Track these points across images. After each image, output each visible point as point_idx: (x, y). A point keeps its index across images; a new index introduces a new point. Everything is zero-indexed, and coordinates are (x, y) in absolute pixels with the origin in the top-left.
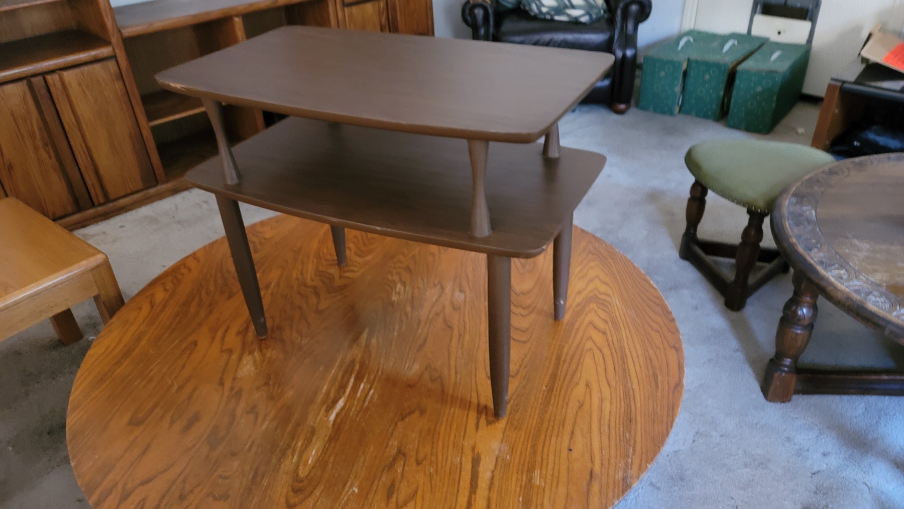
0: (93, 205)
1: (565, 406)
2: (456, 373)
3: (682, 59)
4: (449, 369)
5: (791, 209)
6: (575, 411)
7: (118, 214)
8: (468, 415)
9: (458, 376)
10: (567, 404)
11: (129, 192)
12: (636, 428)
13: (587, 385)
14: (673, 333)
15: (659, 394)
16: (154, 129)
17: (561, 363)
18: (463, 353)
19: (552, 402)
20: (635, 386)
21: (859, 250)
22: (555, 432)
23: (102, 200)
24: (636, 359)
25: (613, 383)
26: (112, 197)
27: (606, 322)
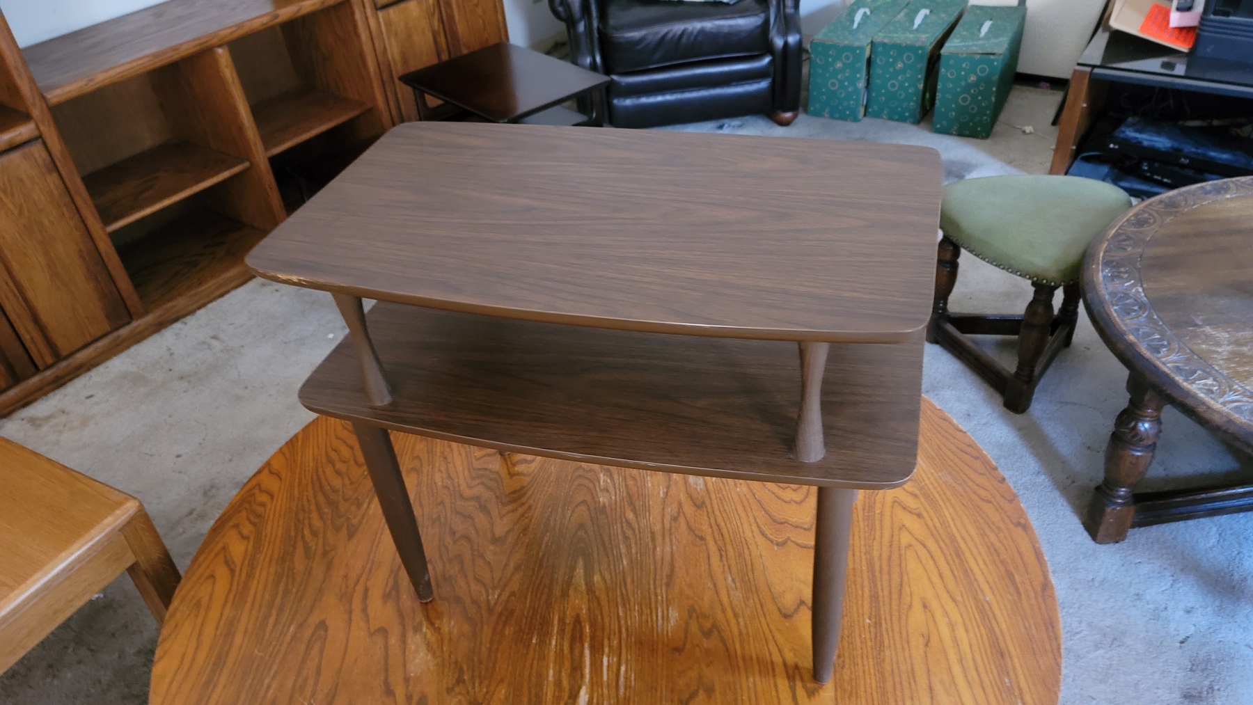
0: (37, 370)
1: (906, 646)
2: (736, 616)
3: (863, 41)
4: (724, 611)
5: (1111, 288)
6: (922, 652)
7: (77, 376)
8: (776, 686)
9: (741, 620)
10: (908, 642)
11: (89, 339)
12: (1014, 668)
13: (925, 606)
14: (1011, 501)
15: (1025, 604)
16: (113, 236)
17: (878, 575)
18: (733, 580)
19: (886, 642)
20: (989, 597)
21: (1218, 344)
22: (907, 692)
23: (49, 360)
24: (975, 552)
25: (959, 598)
26: (64, 353)
27: (915, 496)
